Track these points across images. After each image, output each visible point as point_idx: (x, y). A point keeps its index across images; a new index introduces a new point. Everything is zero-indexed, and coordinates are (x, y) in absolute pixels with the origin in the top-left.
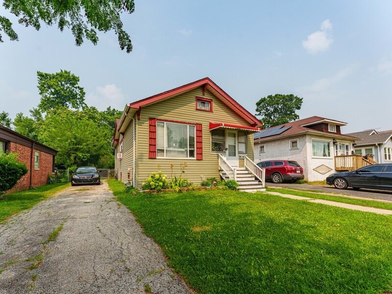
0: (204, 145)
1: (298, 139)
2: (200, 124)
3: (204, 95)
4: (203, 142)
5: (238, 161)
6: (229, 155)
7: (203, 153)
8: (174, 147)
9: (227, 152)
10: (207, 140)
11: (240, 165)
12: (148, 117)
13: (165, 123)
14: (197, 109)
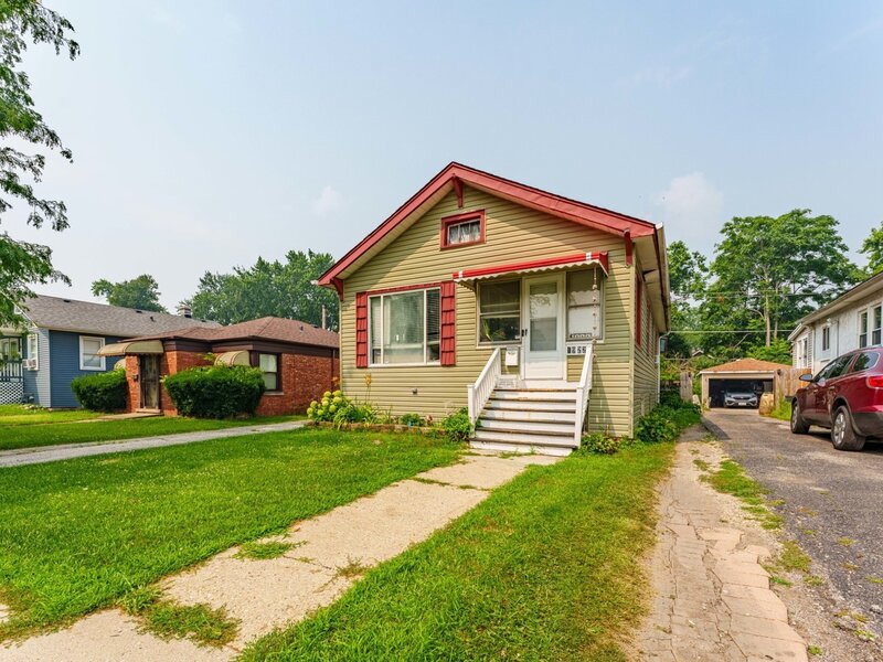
0: (460, 331)
2: (449, 283)
3: (461, 206)
4: (457, 322)
5: (565, 363)
6: (532, 349)
7: (457, 348)
8: (399, 342)
11: (569, 375)
12: (355, 294)
13: (382, 296)
14: (446, 246)
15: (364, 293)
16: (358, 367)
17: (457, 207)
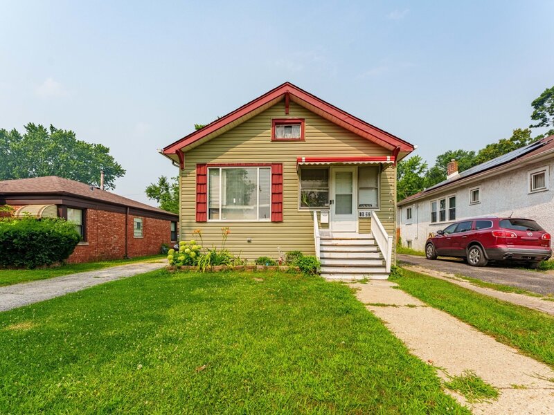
0: (286, 198)
1: (547, 168)
2: (279, 164)
3: (287, 114)
4: (284, 192)
5: (357, 223)
6: (337, 213)
7: (284, 210)
8: (235, 204)
9: (333, 207)
10: (293, 188)
11: (360, 229)
12: (195, 164)
13: (221, 169)
14: (275, 140)
15: (205, 165)
16: (197, 222)
17: (284, 113)
